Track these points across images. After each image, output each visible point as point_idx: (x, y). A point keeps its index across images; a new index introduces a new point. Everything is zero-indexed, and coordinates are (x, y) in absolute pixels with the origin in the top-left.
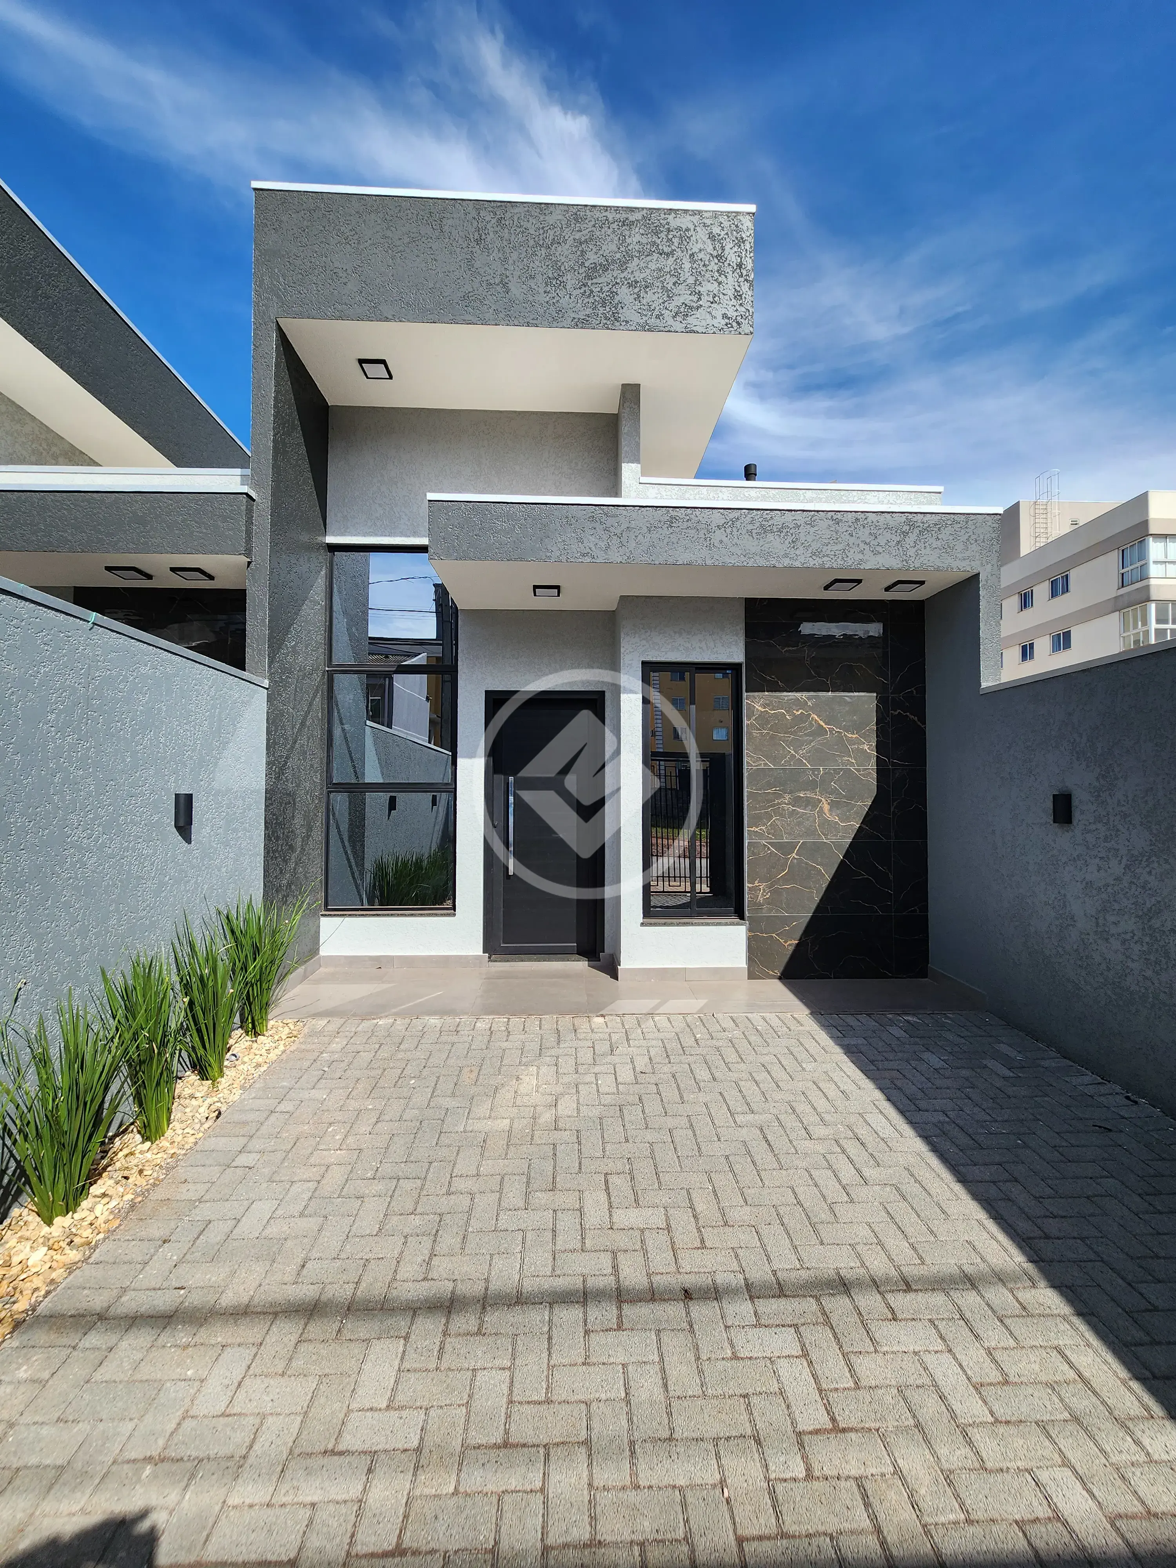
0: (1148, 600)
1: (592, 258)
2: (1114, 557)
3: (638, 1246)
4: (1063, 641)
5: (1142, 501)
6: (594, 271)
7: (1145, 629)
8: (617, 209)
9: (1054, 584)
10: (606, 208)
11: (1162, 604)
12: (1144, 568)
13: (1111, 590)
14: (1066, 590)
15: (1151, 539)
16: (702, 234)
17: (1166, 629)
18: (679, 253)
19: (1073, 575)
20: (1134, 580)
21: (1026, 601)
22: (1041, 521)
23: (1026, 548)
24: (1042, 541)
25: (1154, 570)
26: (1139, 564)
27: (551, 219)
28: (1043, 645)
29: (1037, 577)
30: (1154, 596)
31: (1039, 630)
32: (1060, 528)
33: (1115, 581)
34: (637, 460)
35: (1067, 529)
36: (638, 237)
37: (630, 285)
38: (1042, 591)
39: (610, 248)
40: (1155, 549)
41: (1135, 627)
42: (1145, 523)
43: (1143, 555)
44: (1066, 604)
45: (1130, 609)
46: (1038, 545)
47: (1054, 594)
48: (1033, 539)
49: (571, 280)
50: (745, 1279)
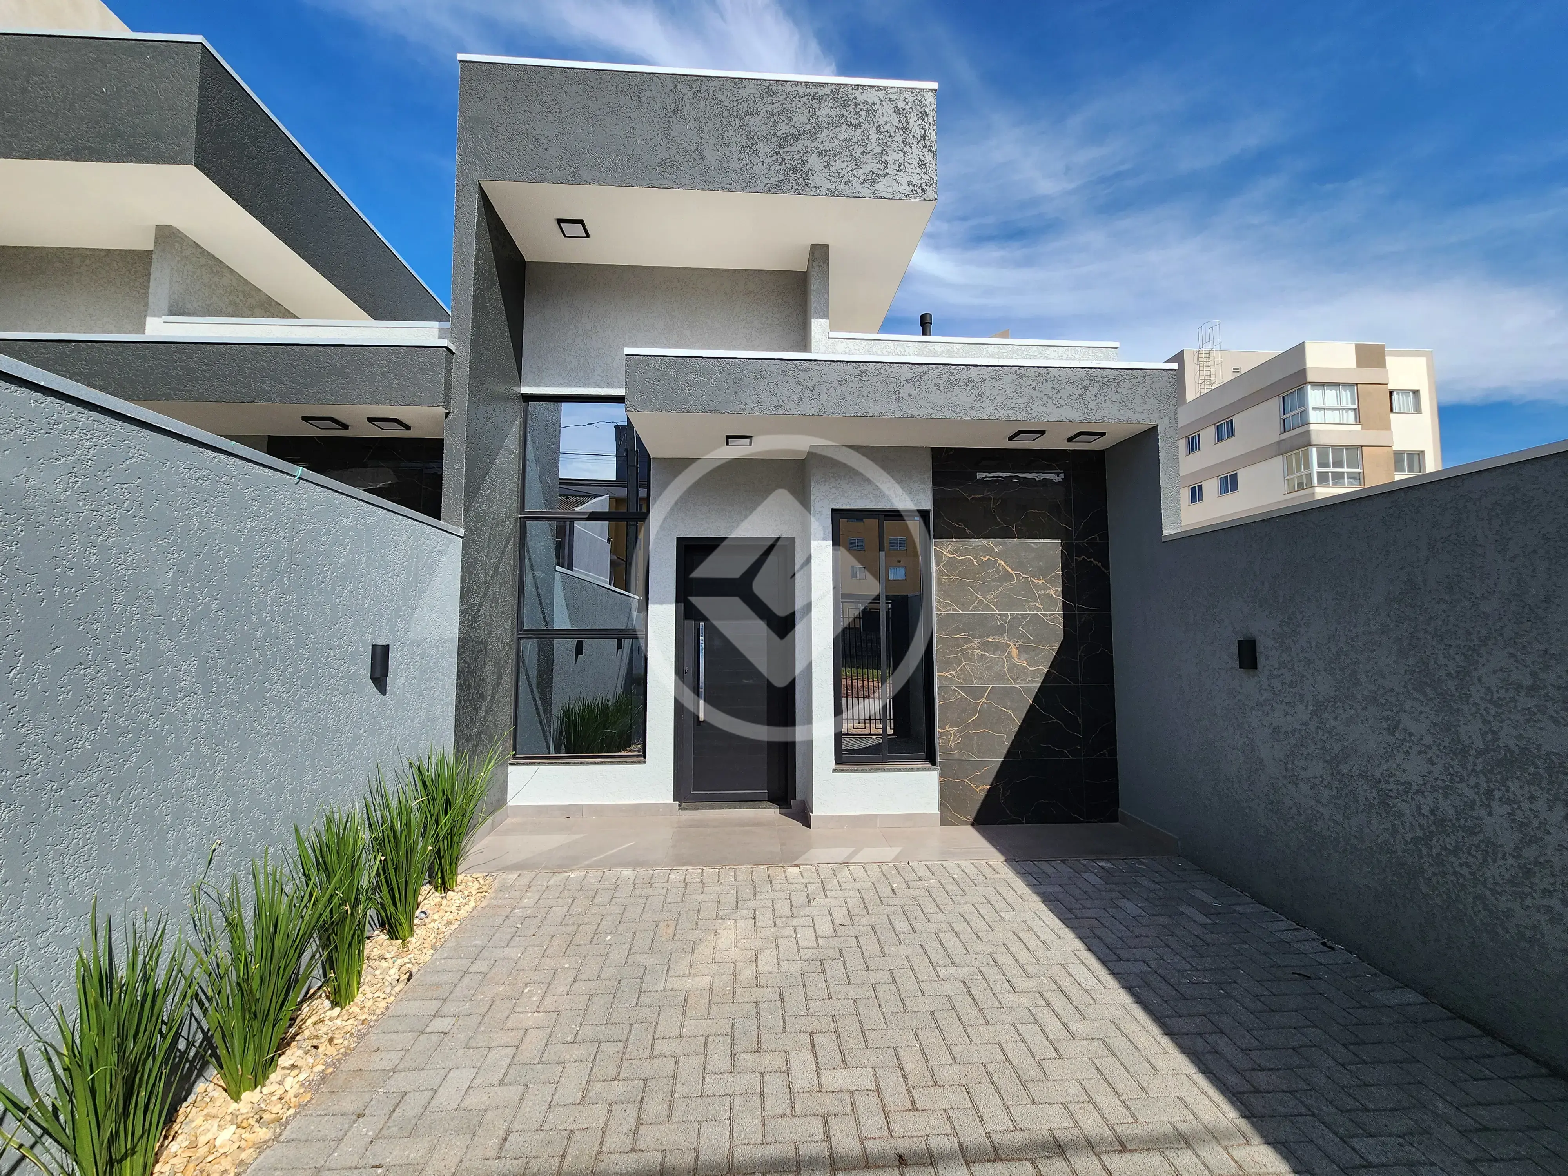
0: (1309, 444)
1: (784, 128)
2: (1274, 404)
3: (849, 1109)
4: (1230, 483)
5: (1299, 351)
6: (785, 141)
7: (1308, 472)
8: (807, 84)
9: (1219, 428)
10: (797, 83)
11: (1323, 449)
12: (1304, 413)
13: (1273, 435)
14: (1231, 434)
15: (1309, 387)
16: (888, 108)
17: (1328, 473)
18: (866, 125)
19: (1238, 420)
20: (1296, 425)
21: (1193, 444)
22: (1205, 368)
23: (1191, 394)
24: (1206, 389)
25: (1314, 417)
26: (1301, 410)
27: (744, 93)
28: (1211, 487)
29: (1204, 422)
30: (1315, 439)
31: (1207, 472)
32: (1222, 376)
33: (1277, 426)
34: (825, 316)
35: (1230, 376)
36: (827, 110)
37: (820, 154)
38: (1208, 435)
39: (800, 119)
40: (1314, 396)
41: (1299, 470)
42: (1303, 372)
43: (1302, 402)
44: (1231, 448)
45: (1292, 453)
46: (1202, 391)
47: (1220, 438)
48: (1197, 385)
49: (764, 149)
50: (959, 1142)
